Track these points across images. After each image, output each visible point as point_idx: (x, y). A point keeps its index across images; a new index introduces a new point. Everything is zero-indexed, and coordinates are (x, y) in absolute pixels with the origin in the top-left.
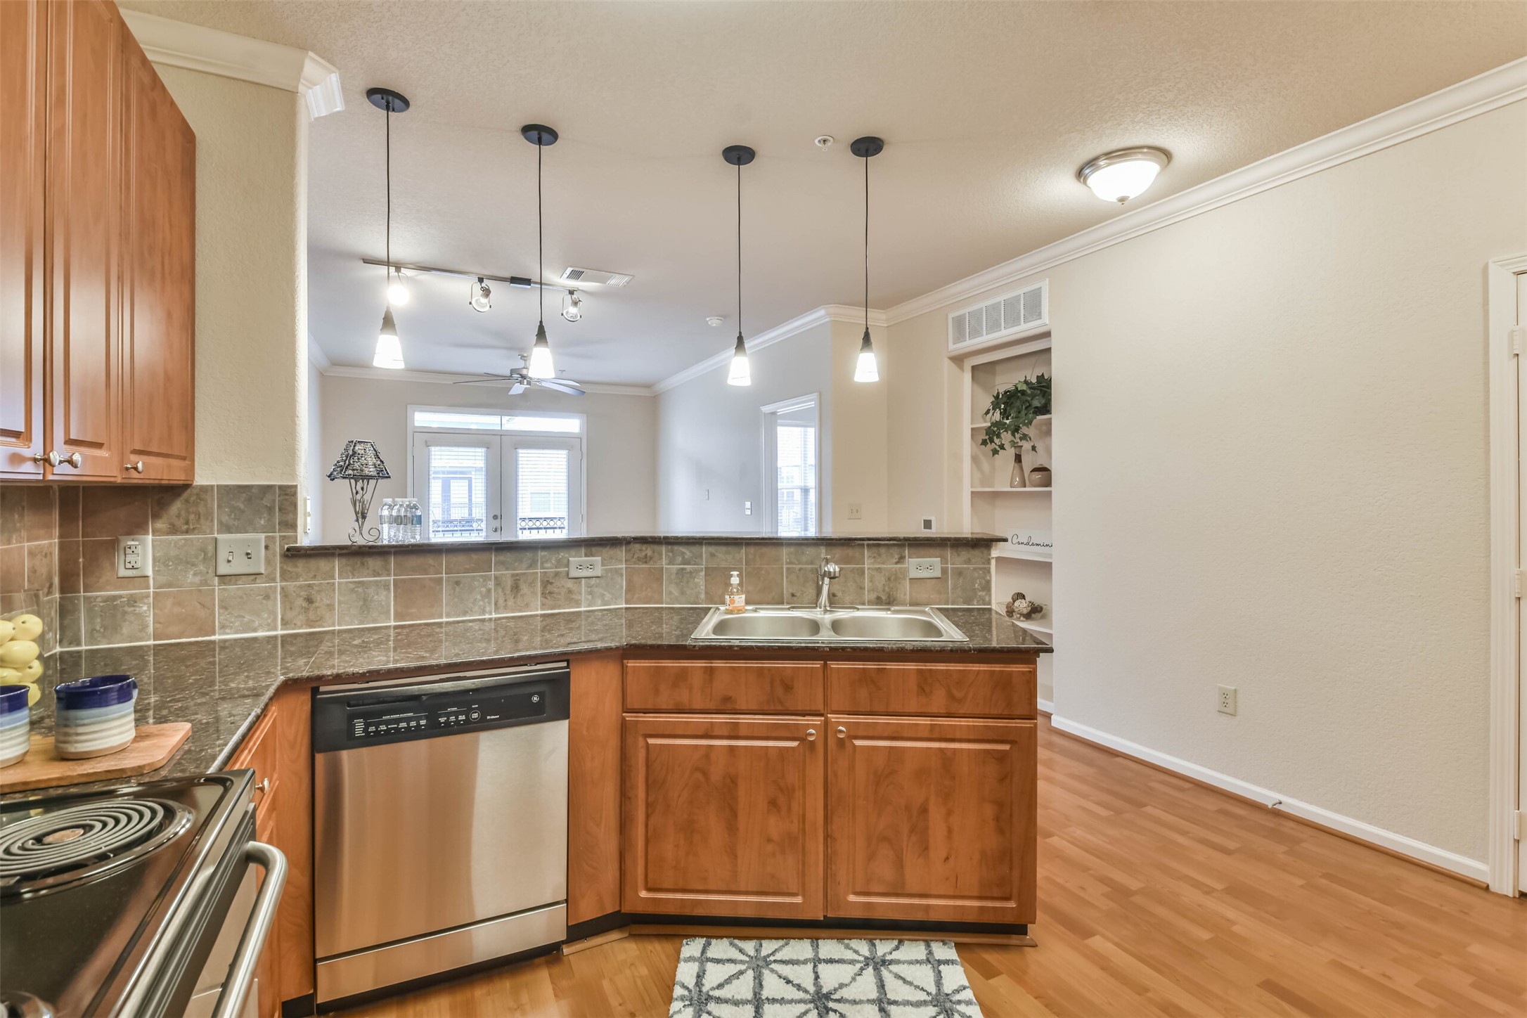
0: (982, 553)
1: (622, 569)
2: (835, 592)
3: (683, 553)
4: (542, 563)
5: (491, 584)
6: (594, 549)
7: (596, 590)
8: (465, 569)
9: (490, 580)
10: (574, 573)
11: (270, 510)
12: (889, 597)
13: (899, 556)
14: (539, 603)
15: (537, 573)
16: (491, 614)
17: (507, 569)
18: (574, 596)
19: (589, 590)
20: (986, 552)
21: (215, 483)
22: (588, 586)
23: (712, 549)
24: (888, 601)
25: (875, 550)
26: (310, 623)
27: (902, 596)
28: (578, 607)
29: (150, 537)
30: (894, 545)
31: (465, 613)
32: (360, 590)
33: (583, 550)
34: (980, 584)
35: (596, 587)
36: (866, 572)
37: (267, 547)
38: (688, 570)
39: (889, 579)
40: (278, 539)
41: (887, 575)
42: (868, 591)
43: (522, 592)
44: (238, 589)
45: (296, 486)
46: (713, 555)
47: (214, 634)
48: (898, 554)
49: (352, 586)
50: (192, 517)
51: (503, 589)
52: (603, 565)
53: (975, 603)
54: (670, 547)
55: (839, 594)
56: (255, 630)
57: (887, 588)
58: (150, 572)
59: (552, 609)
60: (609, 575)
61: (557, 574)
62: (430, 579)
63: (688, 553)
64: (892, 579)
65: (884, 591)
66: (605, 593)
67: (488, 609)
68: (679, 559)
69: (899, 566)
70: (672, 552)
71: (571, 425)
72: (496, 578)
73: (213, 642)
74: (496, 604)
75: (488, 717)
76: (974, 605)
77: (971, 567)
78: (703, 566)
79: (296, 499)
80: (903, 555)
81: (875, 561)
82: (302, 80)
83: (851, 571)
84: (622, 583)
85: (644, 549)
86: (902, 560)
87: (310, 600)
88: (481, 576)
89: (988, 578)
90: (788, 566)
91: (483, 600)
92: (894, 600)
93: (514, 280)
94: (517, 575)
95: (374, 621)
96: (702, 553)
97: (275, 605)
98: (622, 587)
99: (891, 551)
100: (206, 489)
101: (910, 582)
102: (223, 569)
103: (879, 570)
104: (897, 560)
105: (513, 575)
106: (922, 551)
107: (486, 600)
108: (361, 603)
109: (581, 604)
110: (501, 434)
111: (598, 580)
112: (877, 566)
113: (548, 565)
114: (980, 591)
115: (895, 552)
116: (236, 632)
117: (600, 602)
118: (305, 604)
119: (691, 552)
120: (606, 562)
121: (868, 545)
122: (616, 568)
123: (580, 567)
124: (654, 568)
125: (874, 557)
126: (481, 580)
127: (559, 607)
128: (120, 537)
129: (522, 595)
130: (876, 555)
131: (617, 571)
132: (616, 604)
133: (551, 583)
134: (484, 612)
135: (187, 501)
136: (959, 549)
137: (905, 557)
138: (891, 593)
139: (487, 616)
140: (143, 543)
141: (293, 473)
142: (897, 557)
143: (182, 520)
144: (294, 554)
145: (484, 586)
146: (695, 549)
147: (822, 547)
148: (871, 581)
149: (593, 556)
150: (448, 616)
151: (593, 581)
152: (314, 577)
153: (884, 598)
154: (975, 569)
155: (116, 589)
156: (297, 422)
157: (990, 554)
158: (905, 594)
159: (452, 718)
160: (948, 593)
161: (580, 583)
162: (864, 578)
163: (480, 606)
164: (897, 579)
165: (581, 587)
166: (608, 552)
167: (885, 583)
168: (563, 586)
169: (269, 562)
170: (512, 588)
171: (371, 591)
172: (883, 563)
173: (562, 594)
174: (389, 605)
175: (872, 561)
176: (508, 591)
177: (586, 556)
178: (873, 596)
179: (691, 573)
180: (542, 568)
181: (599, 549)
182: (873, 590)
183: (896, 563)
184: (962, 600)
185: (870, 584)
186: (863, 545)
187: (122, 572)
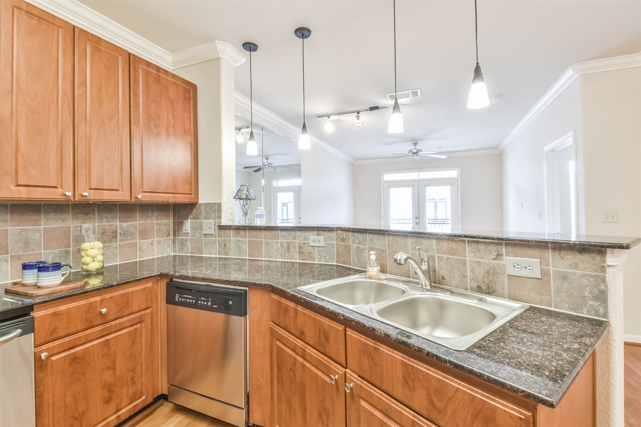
0: (594, 259)
1: (334, 244)
2: (444, 276)
3: (358, 238)
4: (298, 238)
5: (279, 246)
6: (320, 232)
7: (322, 253)
8: (270, 238)
9: (279, 244)
10: (312, 244)
11: (215, 211)
12: (488, 288)
13: (497, 253)
14: (298, 257)
15: (296, 242)
16: (279, 259)
17: (285, 239)
18: (312, 255)
19: (319, 253)
20: (598, 258)
21: (203, 202)
22: (318, 251)
23: (371, 236)
24: (487, 291)
25: (474, 246)
26: (225, 254)
27: (501, 289)
28: (314, 261)
29: (189, 220)
30: (493, 243)
31: (270, 257)
32: (238, 243)
33: (315, 232)
34: (591, 292)
35: (322, 252)
36: (468, 263)
37: (214, 225)
38: (361, 248)
39: (488, 272)
40: (217, 222)
41: (486, 268)
42: (470, 280)
43: (291, 250)
44: (208, 239)
45: (221, 203)
46: (371, 240)
47: (203, 254)
48: (495, 252)
49: (236, 241)
50: (198, 214)
51: (284, 248)
52: (325, 241)
53: (585, 313)
54: (353, 233)
55: (447, 278)
56: (212, 254)
57: (486, 280)
58: (189, 232)
59: (303, 260)
60: (328, 246)
61: (304, 243)
62: (259, 241)
63: (361, 238)
64: (491, 272)
65: (484, 282)
66: (326, 256)
67: (278, 257)
68: (357, 241)
69: (496, 262)
70: (354, 236)
71: (453, 174)
72: (281, 243)
73: (202, 257)
74: (281, 255)
75: (214, 306)
76: (583, 313)
77: (579, 273)
78: (367, 246)
79: (221, 207)
80: (501, 253)
81: (475, 255)
82: (219, 53)
83: (455, 261)
84: (335, 251)
85: (342, 234)
86: (499, 257)
87: (225, 245)
88: (276, 241)
89: (603, 287)
90: (412, 252)
91: (276, 252)
92: (493, 292)
93: (372, 109)
94: (289, 242)
95: (242, 256)
96: (366, 238)
97: (216, 246)
98: (335, 254)
99: (489, 248)
100: (201, 204)
101: (508, 278)
102: (204, 232)
103: (478, 263)
104: (495, 256)
105: (287, 242)
106: (520, 250)
107: (278, 252)
108: (238, 248)
109: (315, 260)
110: (418, 181)
111: (322, 249)
112: (477, 260)
113: (300, 239)
114: (591, 300)
115: (493, 249)
116: (208, 254)
117: (324, 260)
118: (224, 247)
119: (362, 237)
120: (326, 239)
121: (468, 241)
122: (331, 243)
123: (314, 241)
124: (347, 245)
125: (474, 252)
126: (276, 243)
127: (306, 260)
128: (184, 220)
129: (291, 252)
130: (475, 250)
131: (332, 245)
132: (331, 262)
133: (302, 248)
134: (277, 258)
135: (197, 208)
136: (562, 252)
137: (502, 255)
138: (490, 285)
139: (278, 260)
140: (188, 222)
141: (221, 199)
142: (494, 253)
143: (196, 215)
144: (221, 228)
145: (277, 246)
146: (364, 235)
147: (433, 240)
148: (472, 272)
149: (320, 236)
150: (265, 257)
151: (320, 249)
152: (226, 237)
153: (484, 288)
154: (584, 276)
155: (183, 237)
156: (222, 179)
157: (604, 262)
158: (503, 289)
159: (202, 303)
160: (551, 296)
161: (315, 249)
162: (466, 269)
163: (275, 255)
164: (494, 274)
165: (315, 251)
166: (327, 234)
167: (484, 275)
168: (307, 250)
169: (215, 230)
170: (287, 248)
171: (241, 244)
172: (482, 258)
173: (307, 253)
174: (247, 250)
175: (473, 255)
176: (285, 250)
177: (317, 235)
178: (474, 285)
179: (362, 250)
180: (299, 240)
181: (323, 232)
182: (474, 279)
183: (494, 259)
184: (567, 306)
185: (472, 274)
186: (464, 241)
187: (184, 232)
